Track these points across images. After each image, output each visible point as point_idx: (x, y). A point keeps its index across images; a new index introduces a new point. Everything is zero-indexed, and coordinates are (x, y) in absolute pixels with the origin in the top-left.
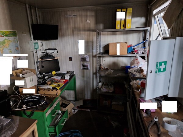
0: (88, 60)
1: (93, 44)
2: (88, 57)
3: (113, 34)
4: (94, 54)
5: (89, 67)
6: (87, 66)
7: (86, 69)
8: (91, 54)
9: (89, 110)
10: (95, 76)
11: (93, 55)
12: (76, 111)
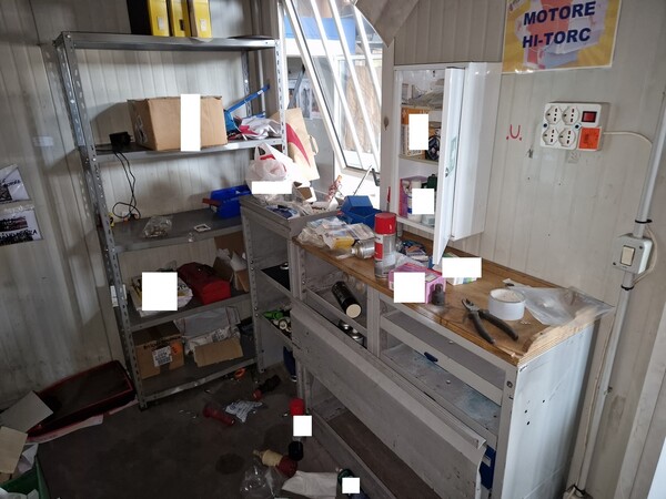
0: (17, 191)
1: (29, 110)
2: (16, 176)
3: (131, 62)
4: (51, 158)
5: (32, 226)
6: (18, 223)
7: (21, 241)
8: (32, 160)
9: (97, 420)
10: (75, 263)
11: (41, 163)
12: (31, 454)
